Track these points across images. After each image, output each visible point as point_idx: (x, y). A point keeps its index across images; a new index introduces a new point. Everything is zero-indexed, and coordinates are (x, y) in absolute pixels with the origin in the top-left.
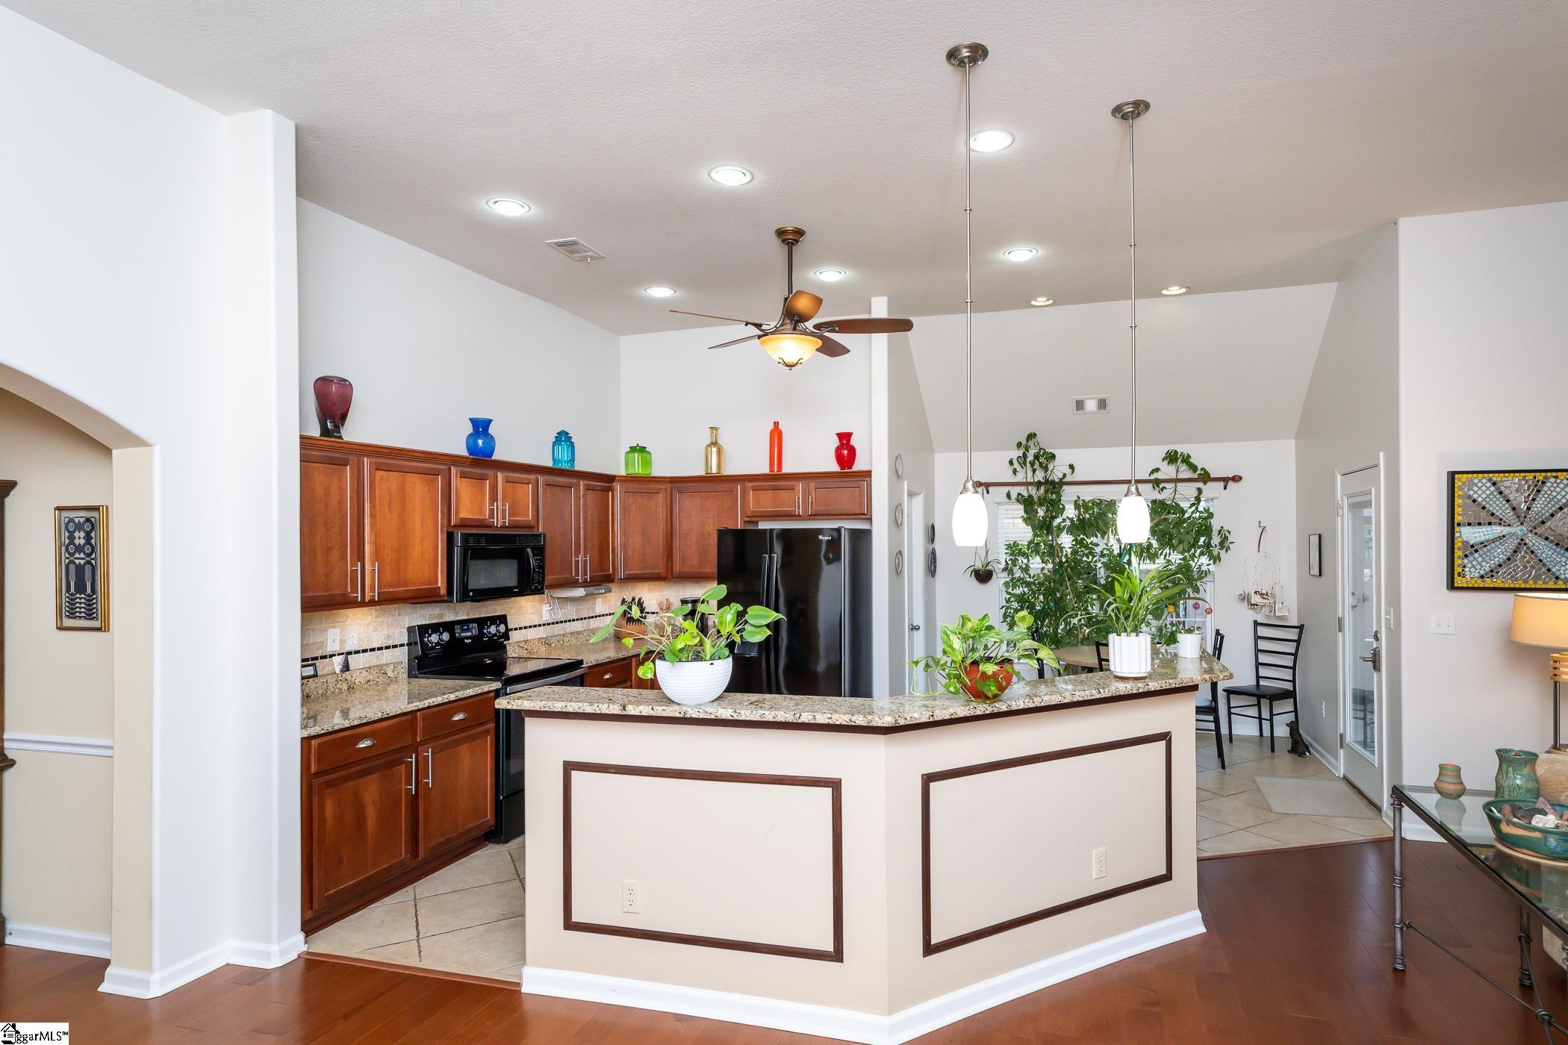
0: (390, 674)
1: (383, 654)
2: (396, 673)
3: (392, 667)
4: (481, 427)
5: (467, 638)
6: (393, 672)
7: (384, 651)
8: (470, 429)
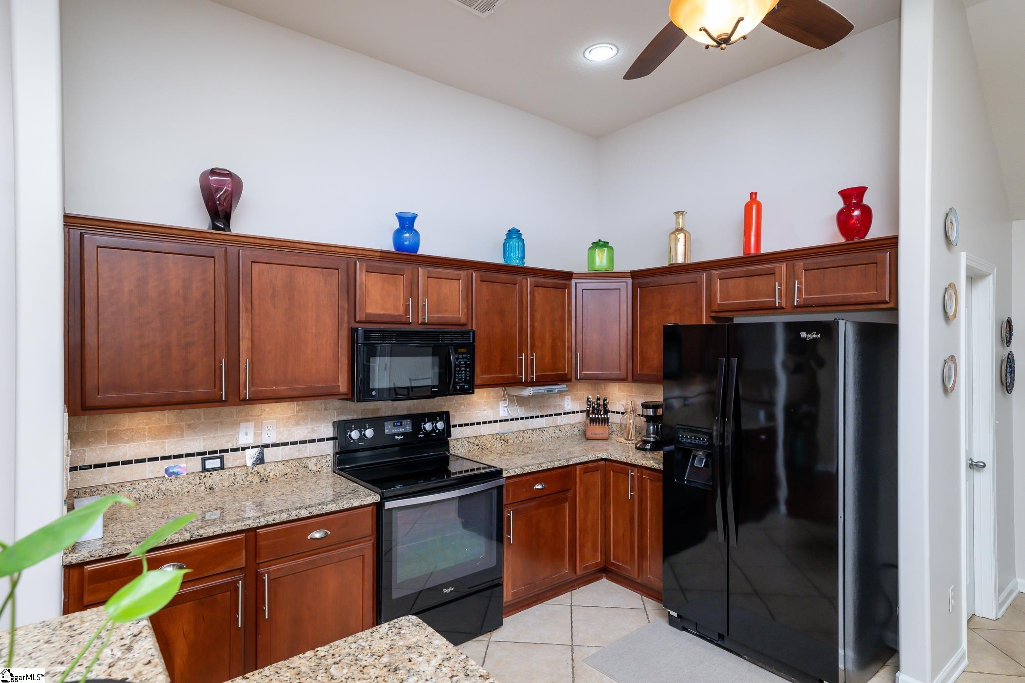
0: (312, 466)
1: (306, 447)
2: (319, 466)
3: (314, 460)
4: (407, 222)
5: (398, 434)
6: (316, 465)
7: (308, 444)
8: (396, 225)
